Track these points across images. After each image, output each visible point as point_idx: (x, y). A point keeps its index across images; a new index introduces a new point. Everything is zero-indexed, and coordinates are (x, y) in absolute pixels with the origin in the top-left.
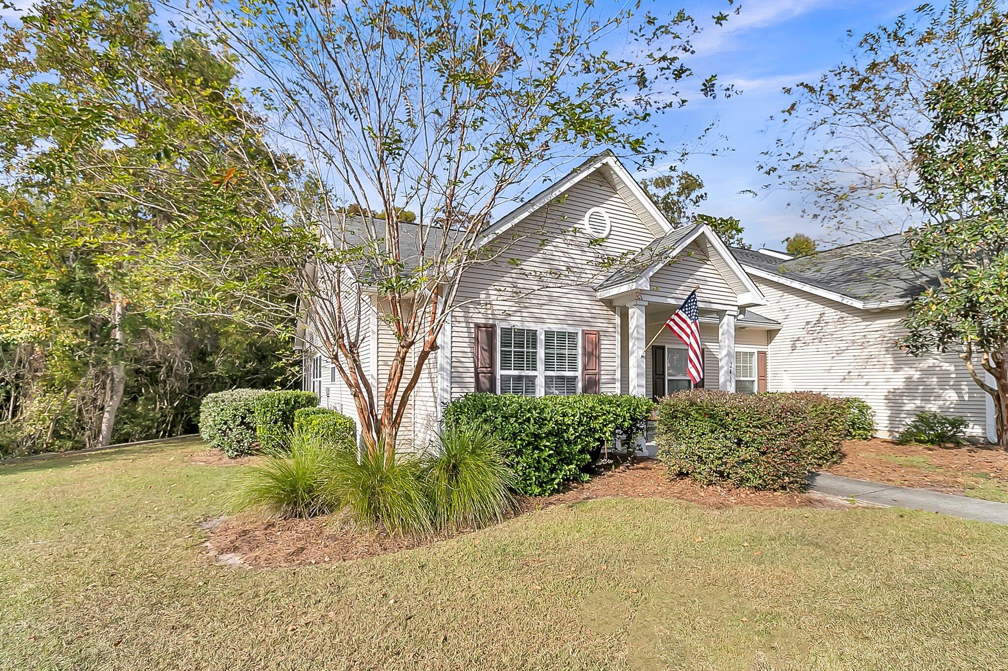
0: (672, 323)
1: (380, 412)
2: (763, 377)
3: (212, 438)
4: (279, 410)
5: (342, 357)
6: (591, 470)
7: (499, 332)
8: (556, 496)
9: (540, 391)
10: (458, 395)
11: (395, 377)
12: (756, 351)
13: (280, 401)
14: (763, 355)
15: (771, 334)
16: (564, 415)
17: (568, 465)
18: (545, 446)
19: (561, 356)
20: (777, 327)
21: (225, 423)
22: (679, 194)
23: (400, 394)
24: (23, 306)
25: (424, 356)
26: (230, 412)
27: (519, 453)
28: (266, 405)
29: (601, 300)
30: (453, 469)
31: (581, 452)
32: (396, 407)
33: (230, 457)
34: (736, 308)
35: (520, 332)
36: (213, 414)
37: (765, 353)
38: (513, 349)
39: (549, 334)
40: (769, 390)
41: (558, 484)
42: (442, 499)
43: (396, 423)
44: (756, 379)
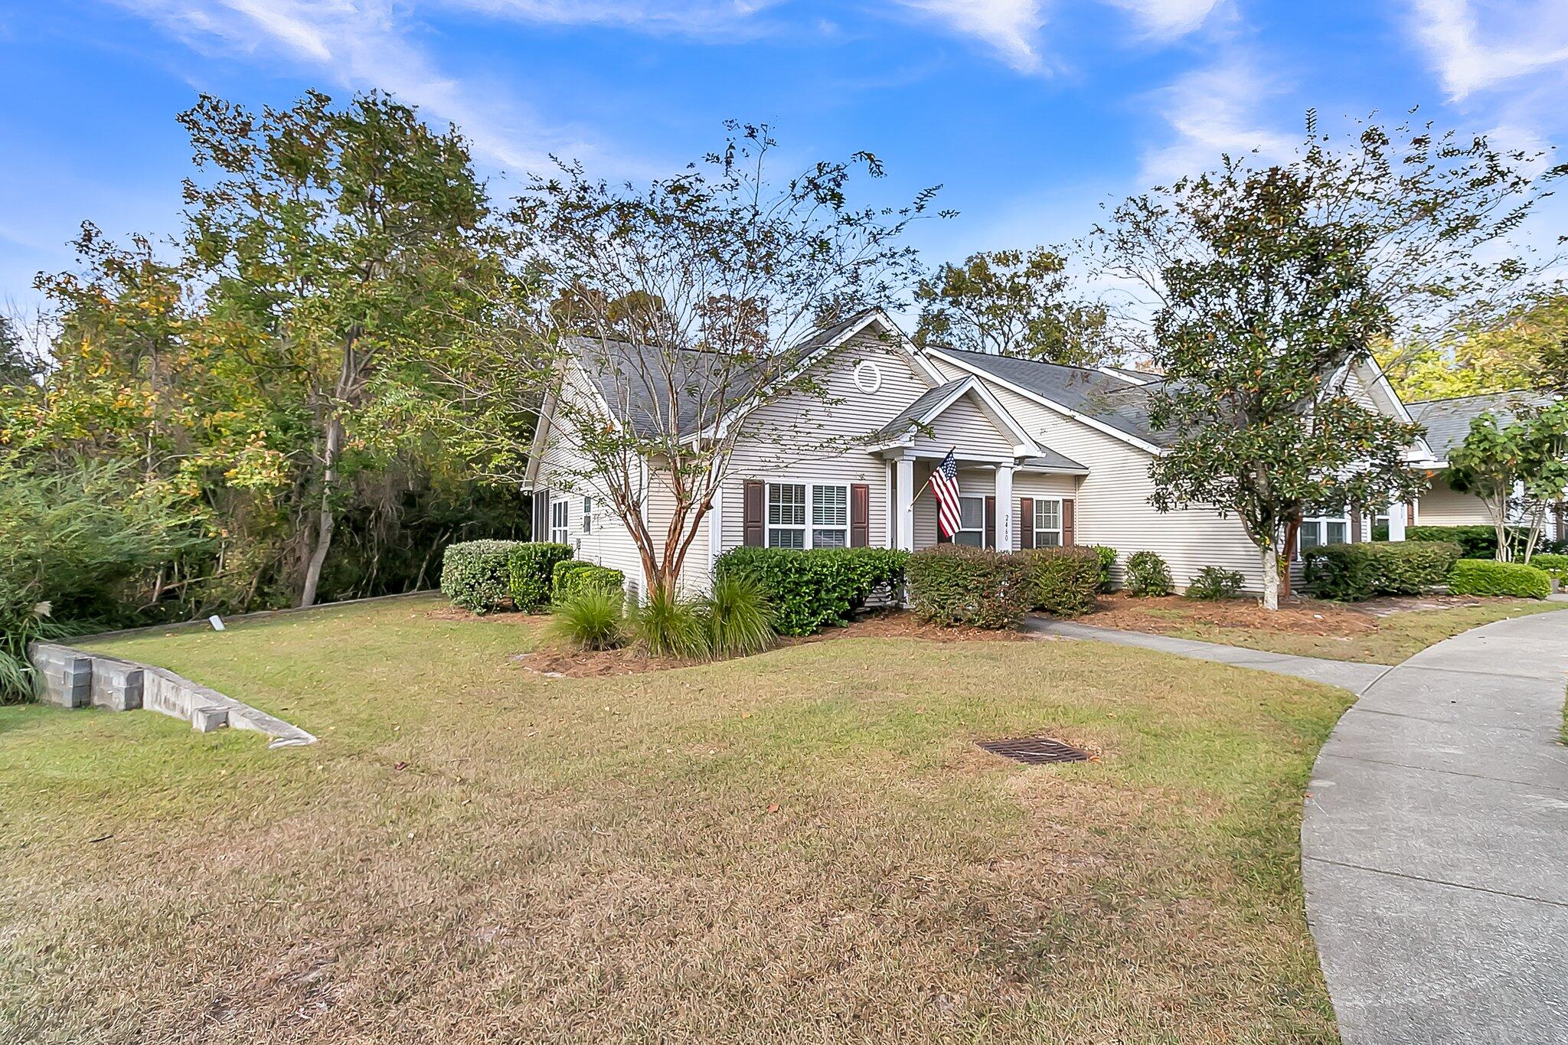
0: (933, 480)
1: (659, 561)
2: (1069, 528)
3: (457, 594)
4: (537, 563)
5: (629, 517)
6: (850, 616)
7: (767, 487)
8: (815, 637)
9: (808, 545)
10: (728, 548)
11: (675, 530)
12: (1060, 499)
13: (536, 553)
14: (1069, 504)
15: (1079, 479)
16: (824, 566)
17: (826, 610)
18: (805, 593)
19: (830, 510)
20: (1084, 472)
21: (474, 577)
22: (1027, 275)
23: (679, 547)
24: (249, 450)
25: (700, 515)
26: (478, 567)
27: (782, 598)
28: (523, 558)
29: (870, 454)
30: (726, 611)
31: (840, 599)
32: (675, 560)
33: (478, 614)
34: (1013, 460)
35: (788, 488)
36: (460, 568)
37: (1072, 501)
38: (781, 504)
39: (817, 489)
40: (1076, 542)
41: (817, 626)
42: (718, 632)
43: (675, 572)
44: (1060, 530)
